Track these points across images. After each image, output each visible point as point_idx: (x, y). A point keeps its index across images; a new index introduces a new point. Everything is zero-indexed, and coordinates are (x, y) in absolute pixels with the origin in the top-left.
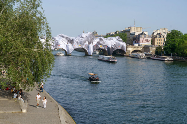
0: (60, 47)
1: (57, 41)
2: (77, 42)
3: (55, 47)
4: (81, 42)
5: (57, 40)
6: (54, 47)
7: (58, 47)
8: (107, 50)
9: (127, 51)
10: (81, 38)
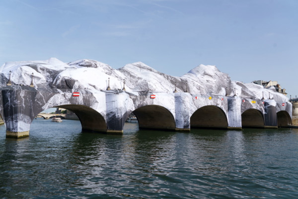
0: (155, 103)
1: (139, 81)
2: (199, 88)
3: (138, 103)
4: (211, 87)
5: (140, 76)
6: (134, 101)
7: (148, 101)
8: (264, 113)
9: (293, 114)
10: (206, 78)
